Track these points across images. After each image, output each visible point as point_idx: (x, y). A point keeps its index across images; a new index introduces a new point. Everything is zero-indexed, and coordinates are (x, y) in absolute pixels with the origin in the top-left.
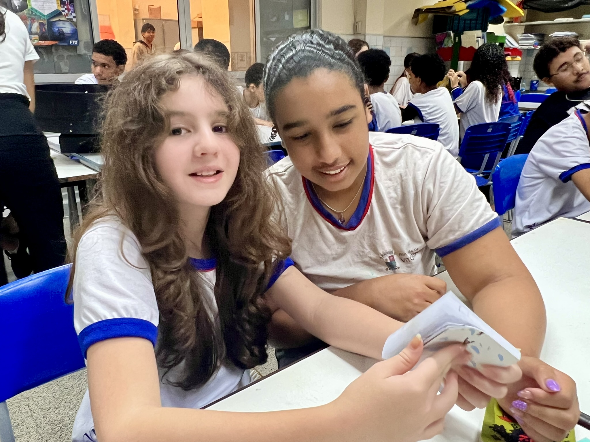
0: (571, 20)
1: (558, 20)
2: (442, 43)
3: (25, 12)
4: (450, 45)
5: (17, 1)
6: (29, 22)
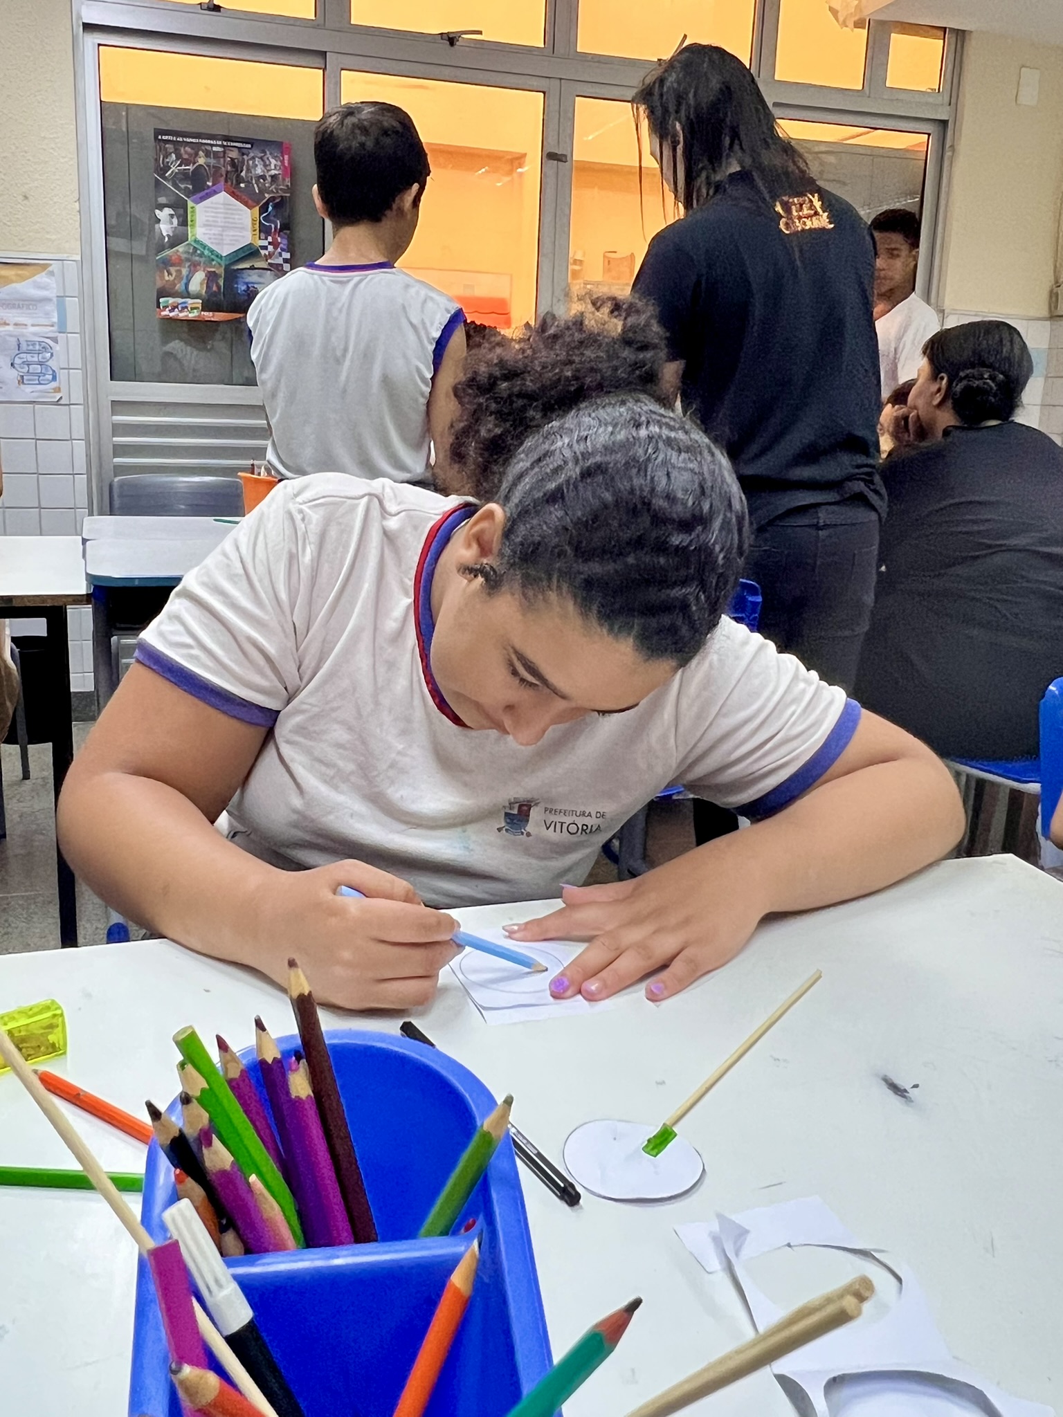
5: (166, 224)
6: (185, 271)
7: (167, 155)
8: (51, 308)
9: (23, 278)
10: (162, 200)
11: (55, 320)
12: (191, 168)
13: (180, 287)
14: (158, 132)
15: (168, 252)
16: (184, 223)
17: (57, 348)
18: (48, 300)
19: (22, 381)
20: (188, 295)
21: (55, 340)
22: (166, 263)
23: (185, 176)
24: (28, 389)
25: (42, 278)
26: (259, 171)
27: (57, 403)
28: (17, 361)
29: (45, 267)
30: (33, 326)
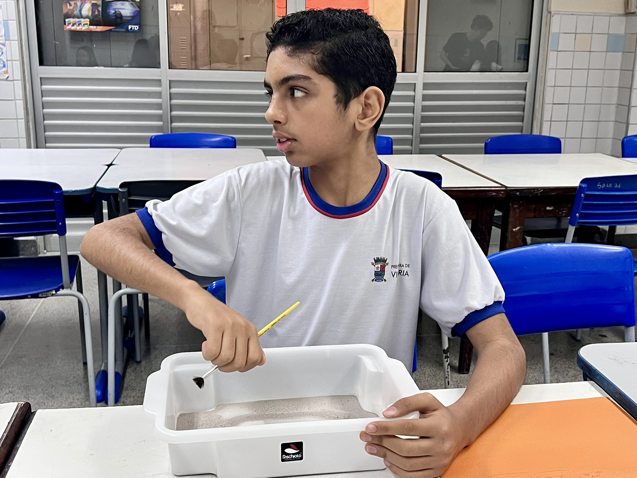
6: (79, 4)
8: (1, 27)
11: (3, 33)
13: (76, 12)
17: (5, 49)
20: (81, 17)
21: (4, 45)
27: (6, 80)
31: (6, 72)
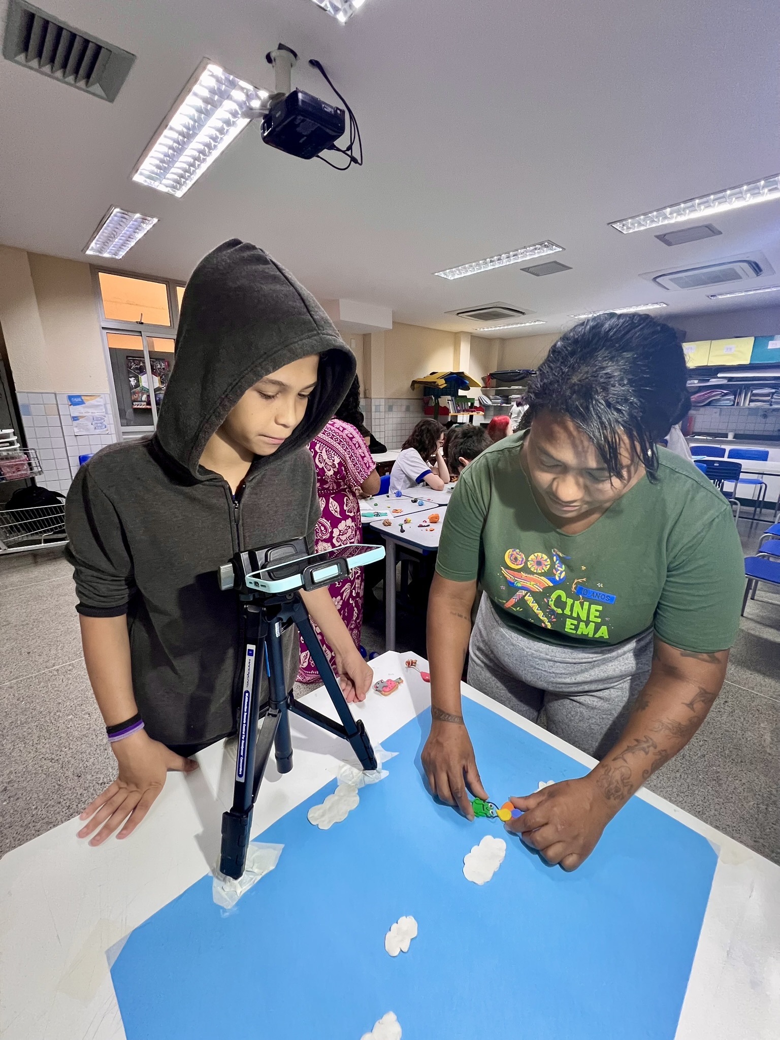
0: (521, 387)
1: (513, 387)
2: (428, 403)
3: (138, 388)
4: (433, 405)
5: (133, 382)
6: (140, 395)
7: (131, 363)
8: (103, 407)
9: (93, 399)
10: (131, 375)
11: (104, 410)
12: (139, 366)
13: (139, 399)
14: (127, 357)
15: (134, 390)
16: (138, 381)
17: (106, 418)
18: (101, 405)
19: (95, 428)
20: (142, 401)
21: (105, 416)
22: (134, 393)
23: (137, 369)
24: (98, 431)
25: (98, 399)
26: (159, 367)
27: (108, 434)
28: (93, 423)
29: (99, 396)
30: (97, 413)
31: (107, 430)
